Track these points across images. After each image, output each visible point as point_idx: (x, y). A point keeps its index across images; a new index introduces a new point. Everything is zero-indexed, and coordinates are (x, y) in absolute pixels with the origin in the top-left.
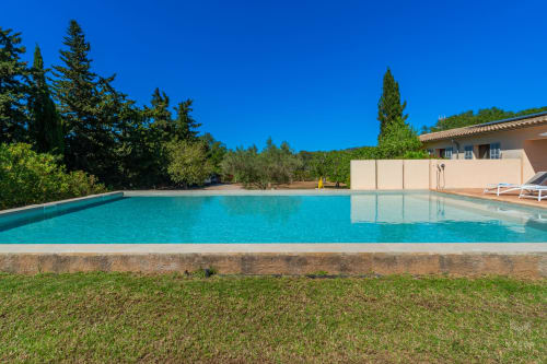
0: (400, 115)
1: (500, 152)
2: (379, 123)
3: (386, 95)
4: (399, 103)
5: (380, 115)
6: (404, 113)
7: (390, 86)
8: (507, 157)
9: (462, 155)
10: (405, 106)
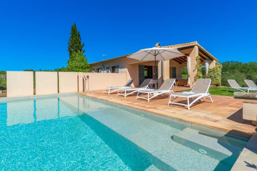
0: (81, 50)
1: (120, 70)
2: (69, 53)
3: (72, 37)
4: (80, 43)
5: (69, 49)
6: (83, 49)
7: (74, 32)
8: (122, 72)
9: (105, 71)
10: (83, 45)
